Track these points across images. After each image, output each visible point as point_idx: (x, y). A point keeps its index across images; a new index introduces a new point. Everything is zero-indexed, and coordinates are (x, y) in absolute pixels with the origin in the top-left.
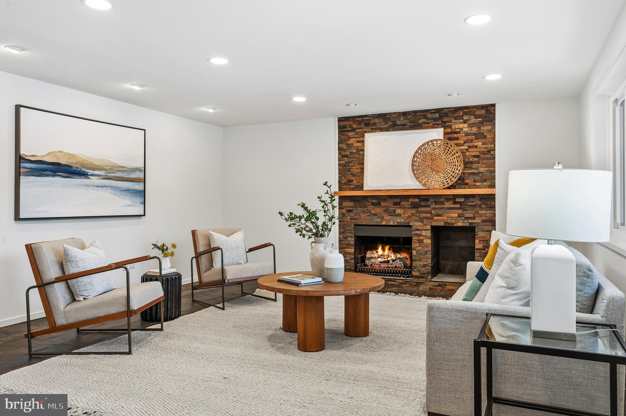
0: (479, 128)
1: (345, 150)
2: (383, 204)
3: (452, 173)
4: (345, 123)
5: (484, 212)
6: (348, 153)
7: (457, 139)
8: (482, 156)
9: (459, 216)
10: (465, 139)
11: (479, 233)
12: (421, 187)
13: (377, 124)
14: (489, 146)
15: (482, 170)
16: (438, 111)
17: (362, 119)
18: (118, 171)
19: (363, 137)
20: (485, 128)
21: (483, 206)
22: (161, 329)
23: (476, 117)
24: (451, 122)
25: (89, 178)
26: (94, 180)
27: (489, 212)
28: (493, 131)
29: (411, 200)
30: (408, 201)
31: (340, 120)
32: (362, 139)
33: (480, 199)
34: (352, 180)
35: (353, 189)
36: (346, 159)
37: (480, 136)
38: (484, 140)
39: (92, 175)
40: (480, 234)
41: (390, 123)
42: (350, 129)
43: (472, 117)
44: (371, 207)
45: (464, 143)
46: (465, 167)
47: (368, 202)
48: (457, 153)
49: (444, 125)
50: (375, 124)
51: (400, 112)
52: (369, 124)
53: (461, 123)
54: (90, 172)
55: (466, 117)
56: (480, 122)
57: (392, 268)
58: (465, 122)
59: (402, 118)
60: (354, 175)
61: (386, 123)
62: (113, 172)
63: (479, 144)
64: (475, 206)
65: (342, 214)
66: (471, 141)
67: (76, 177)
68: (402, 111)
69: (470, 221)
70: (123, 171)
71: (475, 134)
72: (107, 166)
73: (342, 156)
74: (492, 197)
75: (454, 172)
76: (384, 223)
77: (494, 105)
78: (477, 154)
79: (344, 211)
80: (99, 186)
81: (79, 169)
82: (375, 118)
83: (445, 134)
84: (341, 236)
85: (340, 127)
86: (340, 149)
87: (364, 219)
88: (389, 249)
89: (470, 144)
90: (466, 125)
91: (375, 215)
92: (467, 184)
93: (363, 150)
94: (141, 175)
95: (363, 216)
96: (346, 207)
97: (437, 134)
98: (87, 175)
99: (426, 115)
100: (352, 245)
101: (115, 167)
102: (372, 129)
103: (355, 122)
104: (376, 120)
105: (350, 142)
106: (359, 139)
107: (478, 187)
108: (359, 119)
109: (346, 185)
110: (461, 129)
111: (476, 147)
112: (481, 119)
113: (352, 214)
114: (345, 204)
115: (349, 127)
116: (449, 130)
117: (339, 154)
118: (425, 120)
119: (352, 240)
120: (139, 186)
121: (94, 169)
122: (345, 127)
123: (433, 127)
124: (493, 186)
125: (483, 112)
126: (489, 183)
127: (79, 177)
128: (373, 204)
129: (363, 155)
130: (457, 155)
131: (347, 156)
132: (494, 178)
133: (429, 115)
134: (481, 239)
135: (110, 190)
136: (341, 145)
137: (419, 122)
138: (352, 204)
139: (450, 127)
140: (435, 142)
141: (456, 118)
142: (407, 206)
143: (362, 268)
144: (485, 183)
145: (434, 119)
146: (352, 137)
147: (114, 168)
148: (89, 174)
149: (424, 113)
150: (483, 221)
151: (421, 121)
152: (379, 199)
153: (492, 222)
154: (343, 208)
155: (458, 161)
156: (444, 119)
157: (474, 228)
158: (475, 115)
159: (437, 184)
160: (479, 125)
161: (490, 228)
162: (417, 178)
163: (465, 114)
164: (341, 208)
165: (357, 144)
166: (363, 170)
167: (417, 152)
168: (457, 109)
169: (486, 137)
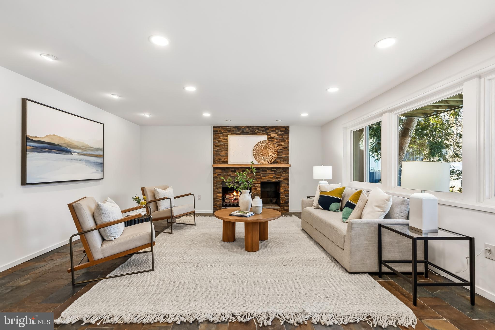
0: (283, 136)
1: (217, 143)
2: (237, 171)
3: (271, 157)
4: (217, 129)
5: (284, 175)
6: (219, 144)
7: (273, 141)
8: (283, 149)
9: (273, 177)
10: (276, 141)
11: (282, 185)
12: (257, 163)
13: (235, 131)
14: (287, 145)
15: (284, 156)
16: (264, 127)
17: (226, 128)
18: (89, 150)
19: (228, 137)
20: (285, 137)
21: (284, 172)
23: (282, 131)
24: (270, 133)
25: (72, 155)
26: (75, 156)
27: (287, 175)
28: (288, 138)
31: (214, 127)
32: (226, 138)
33: (283, 169)
34: (221, 159)
35: (220, 164)
36: (218, 148)
37: (283, 140)
38: (285, 142)
39: (74, 152)
40: (283, 185)
41: (241, 131)
42: (220, 132)
43: (280, 131)
44: (230, 173)
45: (276, 143)
46: (278, 155)
47: (229, 170)
48: (274, 147)
49: (267, 134)
50: (233, 131)
52: (230, 130)
53: (274, 134)
54: (73, 150)
55: (277, 131)
56: (283, 134)
58: (276, 133)
59: (247, 129)
60: (222, 156)
61: (239, 131)
62: (86, 151)
63: (282, 144)
64: (280, 172)
65: (215, 176)
66: (279, 142)
67: (64, 153)
68: (247, 125)
69: (278, 179)
70: (92, 150)
71: (280, 139)
72: (83, 147)
73: (215, 146)
74: (288, 168)
75: (272, 157)
77: (289, 127)
78: (281, 148)
79: (216, 175)
80: (78, 160)
81: (66, 148)
82: (233, 127)
83: (268, 138)
84: (215, 188)
85: (214, 131)
86: (214, 143)
89: (279, 144)
90: (277, 135)
92: (277, 162)
93: (228, 144)
94: (100, 153)
96: (218, 173)
97: (264, 138)
98: (71, 152)
99: (258, 129)
100: (221, 192)
101: (87, 147)
102: (231, 133)
103: (222, 129)
104: (234, 129)
105: (220, 139)
106: (224, 138)
107: (282, 164)
108: (225, 128)
109: (218, 161)
110: (275, 136)
112: (283, 133)
113: (221, 176)
114: (217, 171)
115: (219, 131)
116: (269, 137)
117: (214, 145)
118: (258, 131)
119: (220, 190)
120: (100, 160)
121: (75, 148)
122: (217, 131)
123: (262, 135)
124: (288, 163)
125: (284, 129)
126: (287, 162)
127: (66, 153)
128: (232, 171)
129: (228, 146)
130: (274, 148)
131: (218, 146)
132: (289, 160)
133: (260, 129)
134: (283, 187)
135: (84, 163)
136: (215, 140)
137: (255, 131)
138: (221, 171)
139: (270, 135)
140: (264, 142)
141: (272, 131)
143: (224, 204)
144: (285, 162)
145: (263, 131)
146: (221, 136)
147: (87, 148)
148: (72, 151)
149: (258, 127)
150: (284, 179)
151: (256, 131)
152: (235, 169)
153: (288, 179)
154: (216, 173)
155: (274, 151)
156: (267, 131)
157: (280, 182)
158: (280, 130)
159: (265, 162)
160: (282, 135)
161: (287, 182)
162: (255, 159)
163: (276, 129)
164: (214, 173)
165: (224, 141)
166: (227, 154)
167: (255, 146)
168: (273, 127)
169: (285, 141)
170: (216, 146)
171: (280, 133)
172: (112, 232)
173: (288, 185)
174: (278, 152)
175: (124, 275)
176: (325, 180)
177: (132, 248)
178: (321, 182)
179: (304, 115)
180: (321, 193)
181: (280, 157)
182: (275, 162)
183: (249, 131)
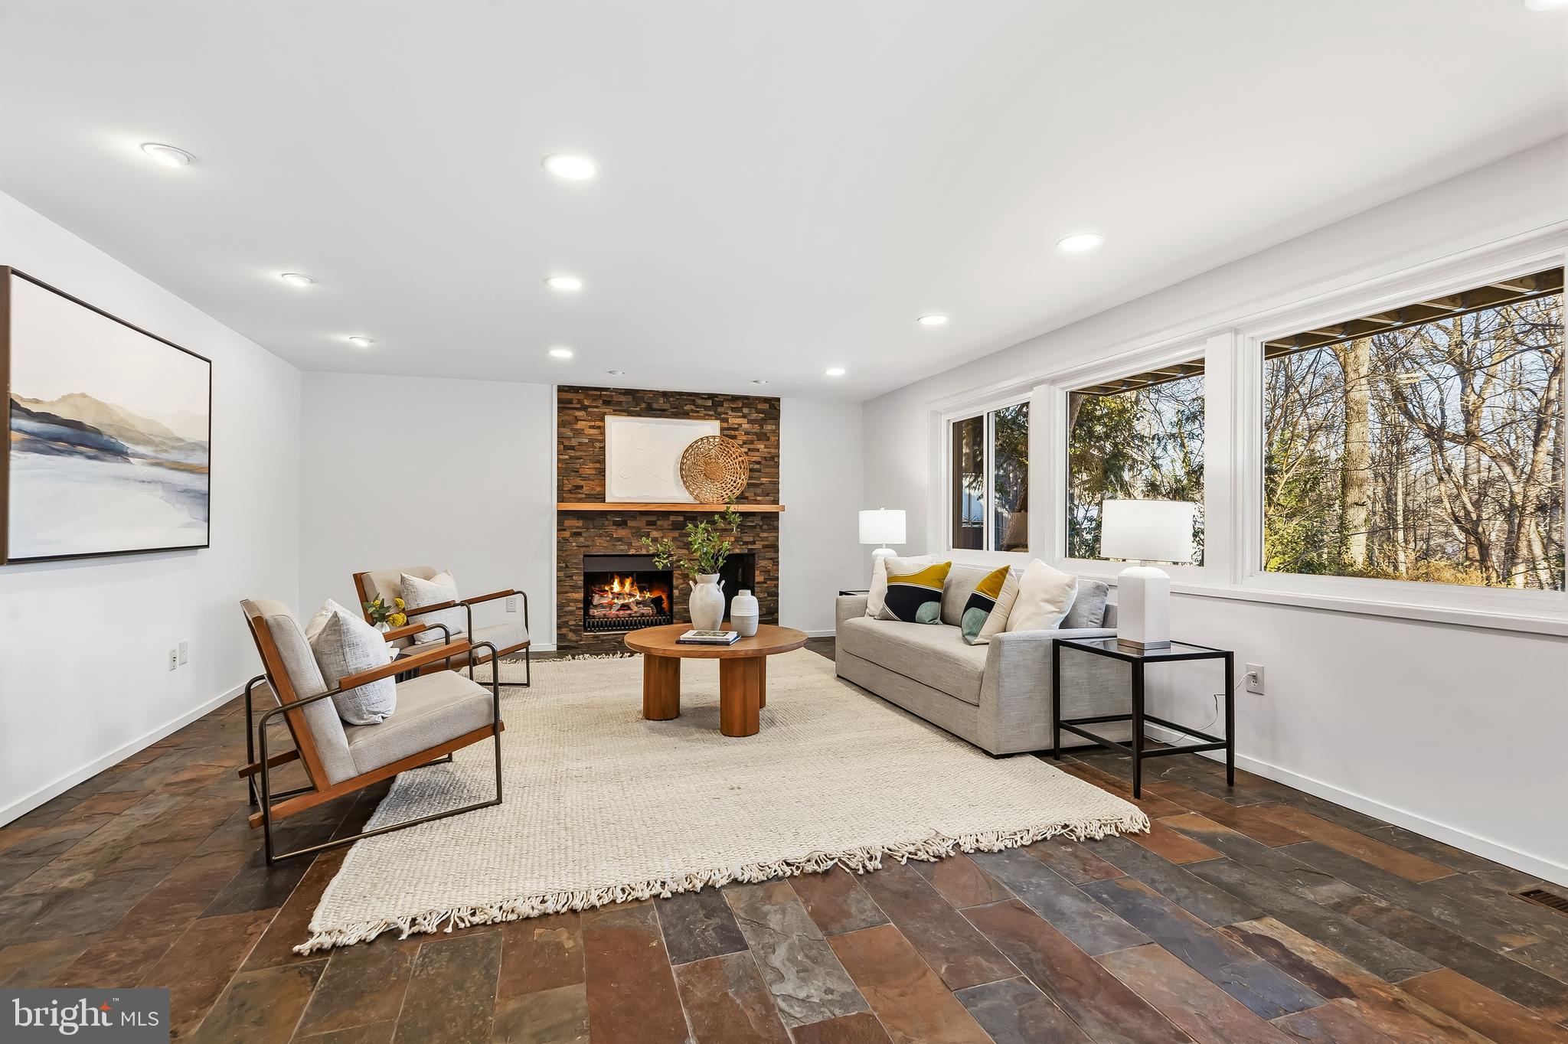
0: (761, 426)
1: (569, 438)
2: (631, 523)
3: (732, 483)
4: (570, 396)
5: (765, 535)
6: (574, 442)
7: (734, 437)
8: (763, 462)
9: (735, 540)
10: (745, 438)
11: (760, 561)
12: (689, 499)
13: (624, 405)
14: (773, 451)
15: (764, 480)
16: (711, 396)
17: (599, 393)
18: (173, 448)
19: (603, 420)
20: (769, 427)
21: (765, 527)
23: (759, 412)
24: (727, 414)
25: (130, 462)
26: (137, 468)
27: (772, 534)
28: (776, 432)
29: (672, 518)
30: (669, 520)
31: (561, 389)
32: (598, 423)
33: (762, 518)
34: (582, 487)
35: (579, 500)
36: (572, 453)
37: (762, 437)
38: (767, 443)
39: (135, 455)
40: (762, 563)
41: (643, 405)
42: (579, 406)
43: (753, 411)
44: (611, 528)
45: (744, 443)
46: (750, 478)
47: (607, 520)
48: (740, 456)
49: (718, 417)
50: (620, 403)
51: (658, 391)
52: (610, 402)
53: (739, 417)
54: (131, 448)
55: (746, 411)
56: (762, 419)
57: (637, 617)
58: (744, 417)
59: (661, 400)
60: (585, 479)
61: (637, 405)
62: (166, 451)
63: (761, 447)
64: (754, 527)
65: (564, 539)
66: (752, 442)
67: (109, 457)
68: (661, 389)
69: (750, 547)
70: (180, 449)
71: (756, 434)
72: (157, 436)
73: (564, 445)
74: (775, 516)
75: (735, 482)
76: (632, 552)
77: (778, 400)
78: (758, 459)
79: (567, 534)
80: (143, 482)
81: (113, 440)
82: (620, 394)
83: (722, 429)
84: (562, 574)
85: (560, 401)
86: (561, 438)
87: (601, 546)
88: (632, 585)
89: (751, 446)
90: (746, 420)
91: (619, 540)
92: (747, 498)
93: (603, 441)
94: (200, 459)
95: (598, 541)
96: (571, 527)
97: (710, 428)
98: (126, 454)
99: (694, 401)
100: (580, 588)
101: (168, 439)
102: (614, 411)
103: (587, 397)
104: (622, 398)
105: (576, 427)
106: (593, 424)
107: (759, 503)
108: (595, 393)
109: (571, 493)
110: (740, 425)
111: (758, 450)
112: (763, 416)
113: (582, 539)
114: (567, 523)
115: (577, 403)
116: (725, 425)
117: (559, 443)
118: (693, 407)
119: (579, 580)
121: (137, 443)
122: (570, 402)
123: (703, 418)
124: (776, 502)
125: (766, 406)
126: (772, 498)
127: (114, 458)
128: (616, 524)
129: (603, 448)
130: (740, 459)
131: (572, 448)
132: (778, 491)
133: (699, 402)
134: (764, 569)
135: (160, 492)
136: (563, 430)
137: (685, 408)
138: (580, 523)
139: (726, 420)
140: (711, 440)
141: (733, 409)
142: (666, 526)
143: (589, 622)
144: (768, 498)
145: (706, 408)
146: (583, 418)
147: (167, 441)
148: (129, 452)
149: (692, 397)
150: (765, 547)
151: (688, 408)
152: (624, 517)
153: (775, 547)
154: (565, 530)
155: (741, 468)
156: (720, 409)
157: (754, 554)
158: (756, 408)
159: (713, 497)
160: (761, 423)
161: (771, 555)
162: (687, 488)
163: (745, 405)
164: (561, 528)
165: (592, 431)
166: (602, 472)
167: (687, 450)
168: (735, 398)
169: (768, 439)
170: (567, 448)
171: (754, 416)
173: (775, 562)
174: (751, 470)
176: (888, 546)
178: (877, 551)
179: (836, 372)
180: (889, 579)
181: (754, 485)
182: (742, 498)
183: (667, 406)
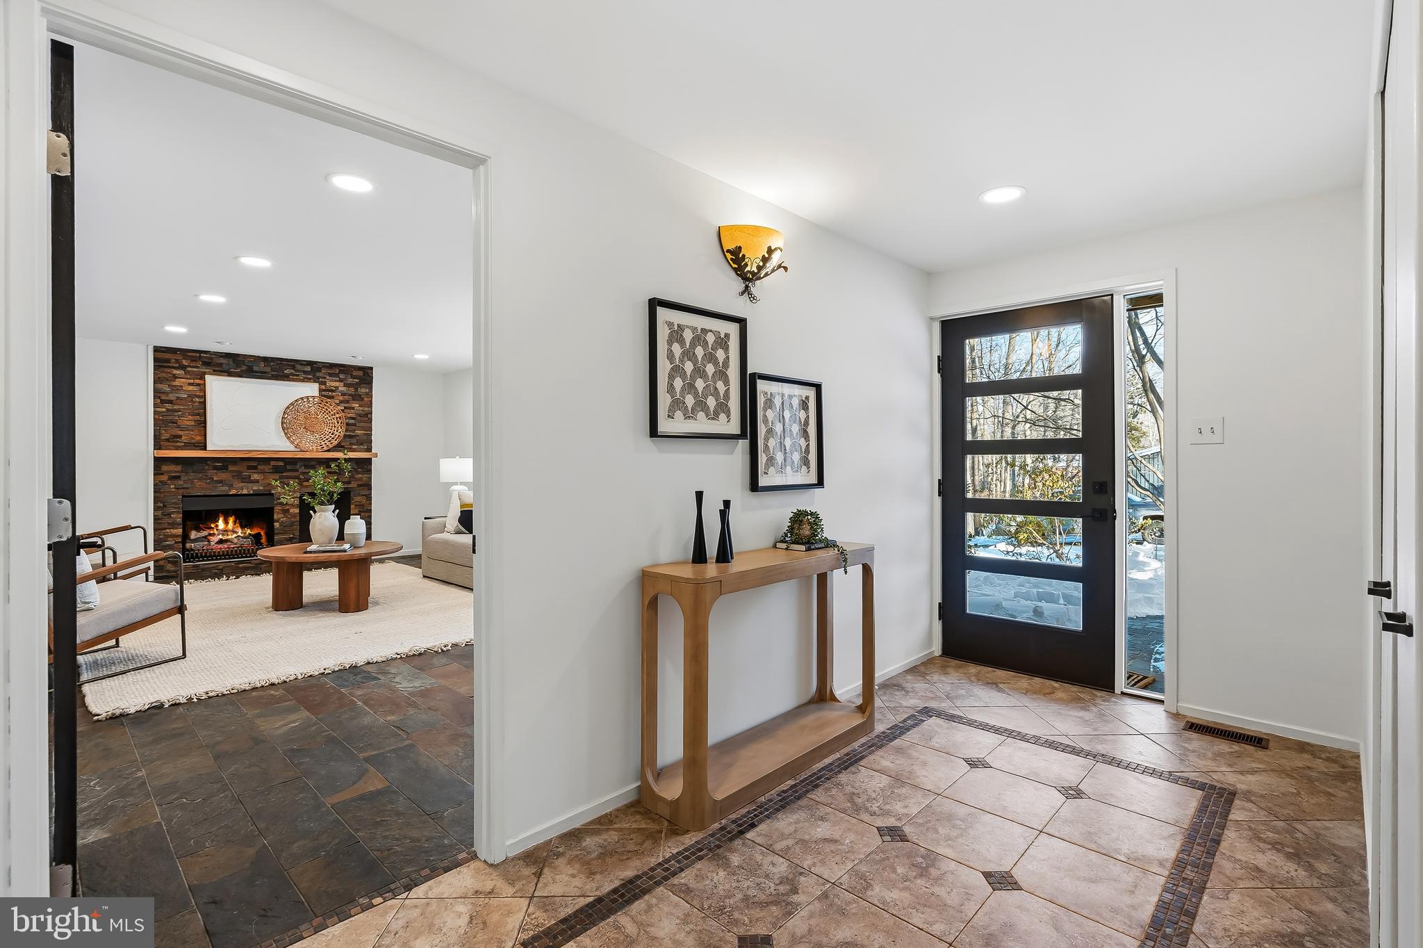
0: (356, 389)
1: (166, 393)
2: (231, 468)
3: (330, 435)
4: (167, 356)
5: (360, 476)
6: (172, 397)
7: (332, 397)
8: (358, 418)
10: (341, 398)
11: (356, 498)
12: (292, 448)
13: (224, 366)
14: (366, 409)
15: (359, 432)
16: (311, 363)
17: (198, 355)
19: (203, 379)
20: (363, 390)
21: (360, 470)
22: (117, 645)
23: (354, 377)
24: (325, 378)
27: (366, 475)
28: (370, 395)
29: (273, 463)
30: (269, 464)
31: (157, 349)
32: (198, 381)
33: (357, 463)
34: (181, 436)
35: (177, 448)
36: (169, 406)
37: (357, 397)
38: (361, 403)
41: (244, 368)
42: (177, 365)
43: (349, 376)
44: (211, 472)
45: (341, 403)
46: (346, 430)
47: (208, 465)
48: (338, 413)
49: (316, 380)
50: (220, 365)
51: (259, 357)
52: (210, 363)
53: (336, 381)
55: (342, 376)
56: (357, 383)
57: (238, 547)
58: (341, 381)
59: (262, 364)
60: (183, 429)
61: (238, 367)
63: (356, 406)
65: (161, 482)
66: (348, 402)
68: (261, 355)
69: (346, 486)
71: (351, 395)
73: (160, 401)
74: (369, 461)
75: (333, 434)
76: (233, 492)
77: (371, 369)
78: (354, 416)
79: (165, 478)
82: (221, 357)
83: (321, 390)
84: (159, 513)
85: (156, 360)
86: (157, 393)
87: (199, 486)
88: (235, 522)
89: (347, 405)
90: (342, 384)
91: (220, 482)
92: (343, 447)
93: (204, 397)
95: (198, 484)
96: (167, 472)
97: (310, 389)
99: (294, 366)
100: (179, 524)
102: (214, 371)
103: (186, 357)
104: (222, 361)
105: (174, 383)
106: (192, 381)
107: (354, 451)
108: (194, 354)
109: (170, 442)
110: (337, 388)
111: (353, 408)
112: (358, 381)
113: (180, 482)
114: (165, 468)
115: (176, 363)
116: (323, 387)
117: (156, 397)
118: (293, 371)
119: (178, 518)
122: (167, 361)
123: (302, 381)
124: (369, 450)
125: (361, 373)
126: (366, 447)
128: (215, 468)
129: (204, 403)
130: (337, 416)
131: (170, 402)
132: (371, 442)
133: (299, 367)
134: (358, 504)
136: (160, 386)
137: (285, 372)
138: (179, 468)
139: (325, 383)
140: (311, 399)
141: (330, 375)
142: (267, 471)
143: (188, 554)
144: (362, 447)
145: (305, 372)
146: (181, 376)
149: (293, 363)
150: (359, 486)
151: (287, 371)
152: (225, 463)
153: (368, 486)
154: (162, 474)
155: (338, 423)
156: (318, 374)
157: (350, 492)
158: (351, 375)
159: (313, 446)
160: (356, 386)
161: (366, 493)
162: (288, 438)
163: (341, 372)
164: (158, 471)
165: (191, 388)
166: (203, 424)
167: (288, 408)
168: (332, 366)
169: (362, 399)
170: (163, 402)
171: (350, 380)
172: (86, 592)
173: (369, 498)
174: (347, 424)
175: (129, 671)
176: (462, 484)
177: (141, 618)
178: (454, 487)
179: (421, 357)
180: (462, 506)
181: (350, 437)
182: (339, 447)
183: (268, 369)
